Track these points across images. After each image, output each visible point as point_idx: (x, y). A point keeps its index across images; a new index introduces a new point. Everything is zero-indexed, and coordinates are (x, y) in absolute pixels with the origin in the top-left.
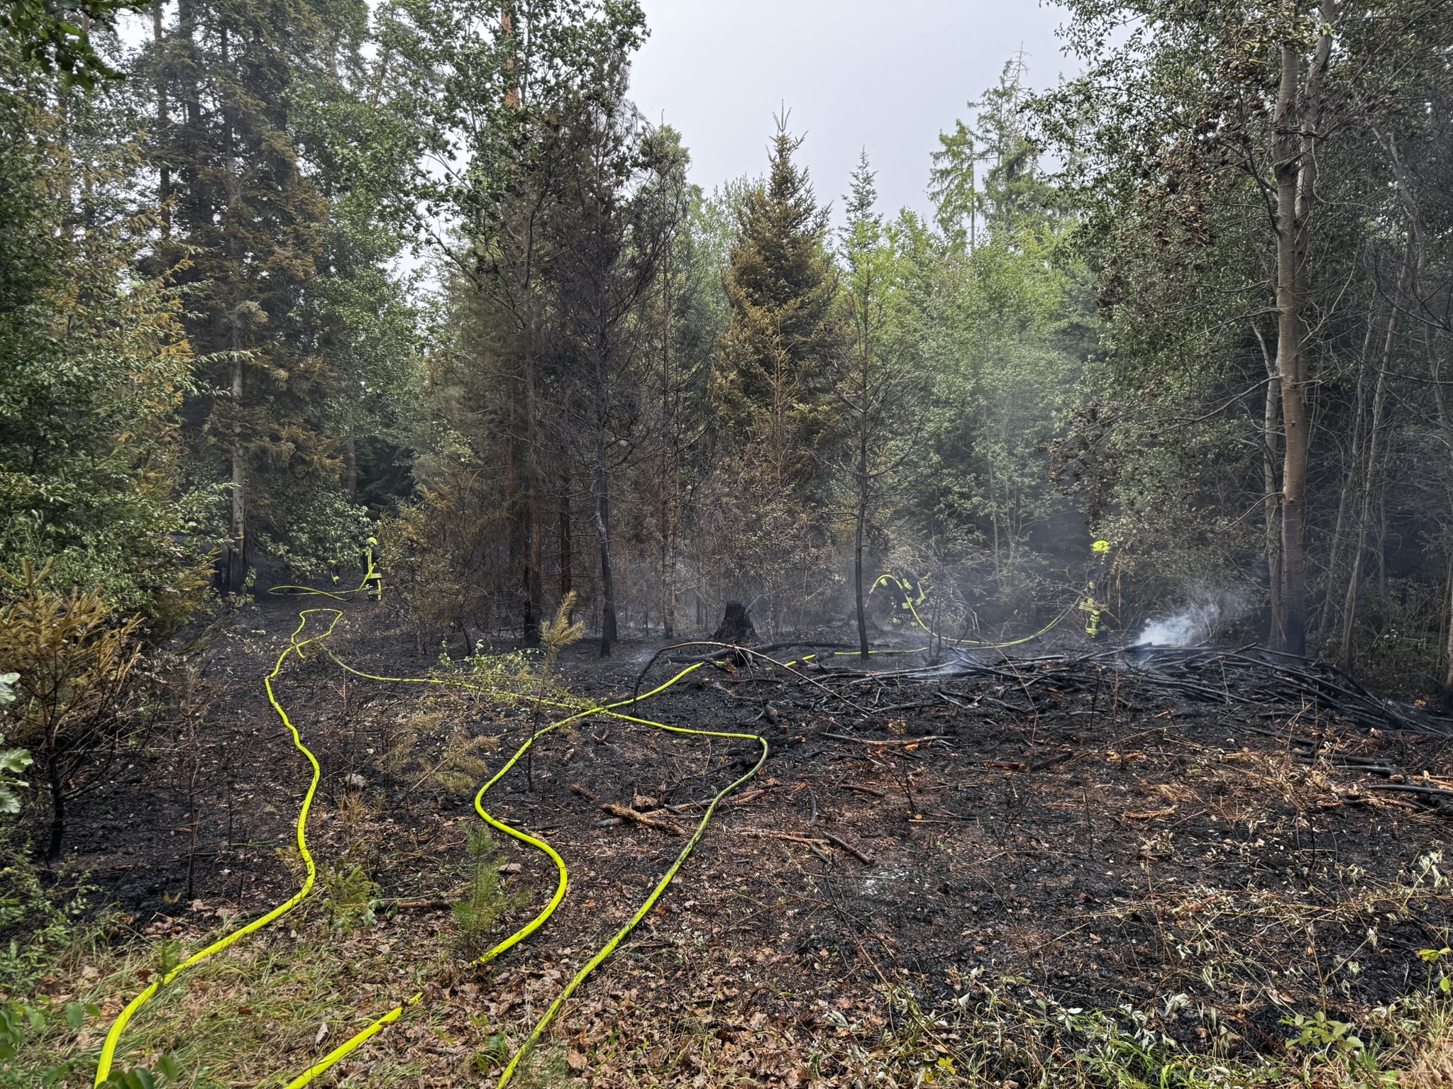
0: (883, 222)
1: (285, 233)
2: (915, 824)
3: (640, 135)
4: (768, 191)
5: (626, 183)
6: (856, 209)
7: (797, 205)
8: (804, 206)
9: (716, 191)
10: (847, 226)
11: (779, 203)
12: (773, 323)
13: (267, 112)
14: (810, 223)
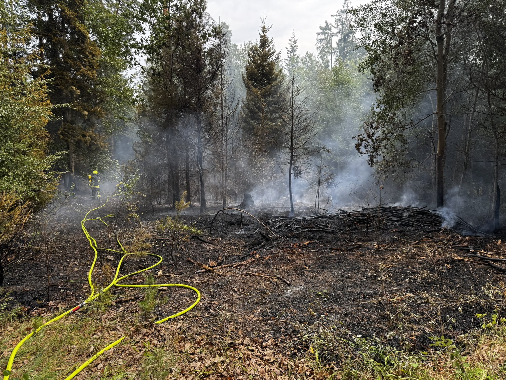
0: (300, 57)
1: (85, 62)
2: (306, 270)
3: (211, 25)
4: (259, 46)
5: (207, 43)
6: (291, 53)
7: (269, 51)
8: (272, 51)
9: (241, 46)
10: (287, 59)
11: (263, 50)
12: (261, 94)
13: (77, 16)
14: (274, 58)
